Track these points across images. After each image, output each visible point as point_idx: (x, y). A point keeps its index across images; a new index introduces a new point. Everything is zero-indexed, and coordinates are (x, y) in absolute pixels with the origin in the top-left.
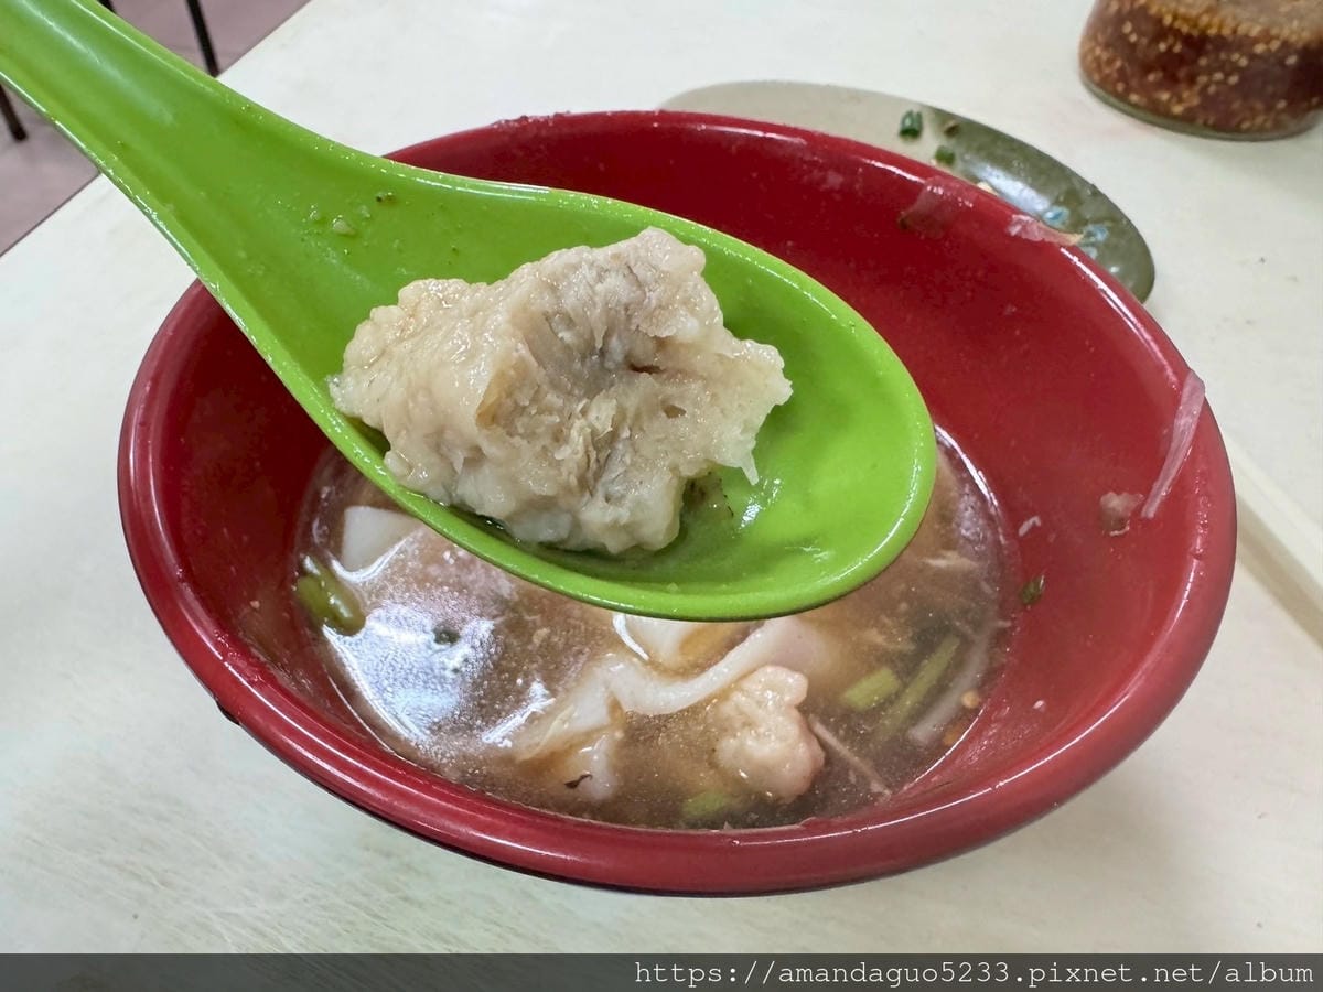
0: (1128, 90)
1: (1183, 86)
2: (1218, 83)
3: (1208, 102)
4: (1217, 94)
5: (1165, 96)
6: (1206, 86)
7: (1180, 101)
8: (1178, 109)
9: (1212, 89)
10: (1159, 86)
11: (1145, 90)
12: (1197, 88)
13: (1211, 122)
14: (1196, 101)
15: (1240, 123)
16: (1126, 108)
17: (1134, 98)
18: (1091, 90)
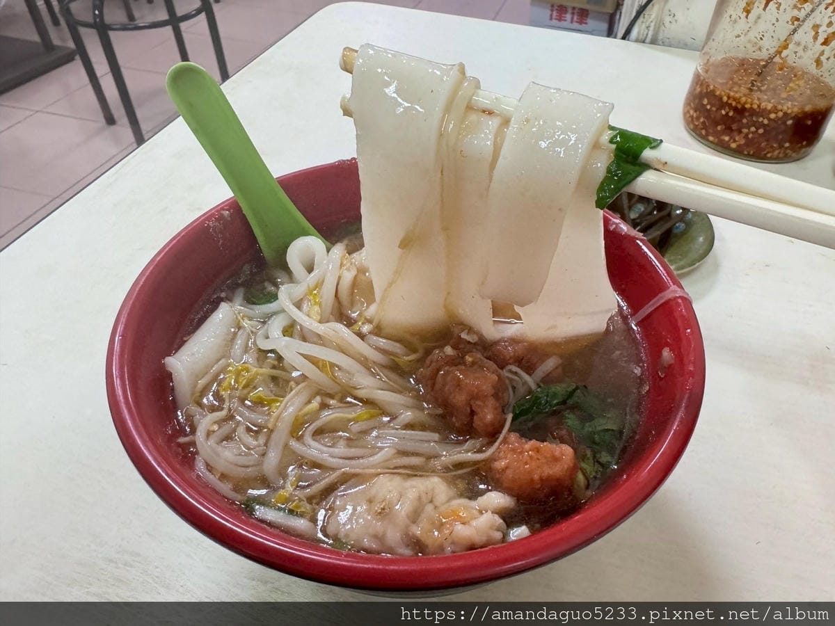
0: (707, 135)
1: (735, 133)
2: (753, 133)
3: (749, 143)
4: (753, 138)
5: (727, 138)
6: (747, 135)
7: (735, 141)
8: (734, 145)
9: (750, 136)
10: (723, 132)
11: (716, 134)
12: (743, 135)
13: (752, 152)
14: (743, 142)
15: (766, 154)
16: (706, 143)
17: (711, 138)
18: (688, 132)
